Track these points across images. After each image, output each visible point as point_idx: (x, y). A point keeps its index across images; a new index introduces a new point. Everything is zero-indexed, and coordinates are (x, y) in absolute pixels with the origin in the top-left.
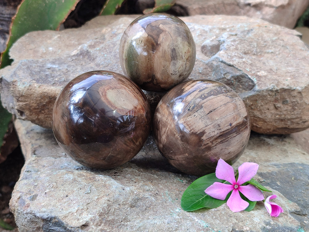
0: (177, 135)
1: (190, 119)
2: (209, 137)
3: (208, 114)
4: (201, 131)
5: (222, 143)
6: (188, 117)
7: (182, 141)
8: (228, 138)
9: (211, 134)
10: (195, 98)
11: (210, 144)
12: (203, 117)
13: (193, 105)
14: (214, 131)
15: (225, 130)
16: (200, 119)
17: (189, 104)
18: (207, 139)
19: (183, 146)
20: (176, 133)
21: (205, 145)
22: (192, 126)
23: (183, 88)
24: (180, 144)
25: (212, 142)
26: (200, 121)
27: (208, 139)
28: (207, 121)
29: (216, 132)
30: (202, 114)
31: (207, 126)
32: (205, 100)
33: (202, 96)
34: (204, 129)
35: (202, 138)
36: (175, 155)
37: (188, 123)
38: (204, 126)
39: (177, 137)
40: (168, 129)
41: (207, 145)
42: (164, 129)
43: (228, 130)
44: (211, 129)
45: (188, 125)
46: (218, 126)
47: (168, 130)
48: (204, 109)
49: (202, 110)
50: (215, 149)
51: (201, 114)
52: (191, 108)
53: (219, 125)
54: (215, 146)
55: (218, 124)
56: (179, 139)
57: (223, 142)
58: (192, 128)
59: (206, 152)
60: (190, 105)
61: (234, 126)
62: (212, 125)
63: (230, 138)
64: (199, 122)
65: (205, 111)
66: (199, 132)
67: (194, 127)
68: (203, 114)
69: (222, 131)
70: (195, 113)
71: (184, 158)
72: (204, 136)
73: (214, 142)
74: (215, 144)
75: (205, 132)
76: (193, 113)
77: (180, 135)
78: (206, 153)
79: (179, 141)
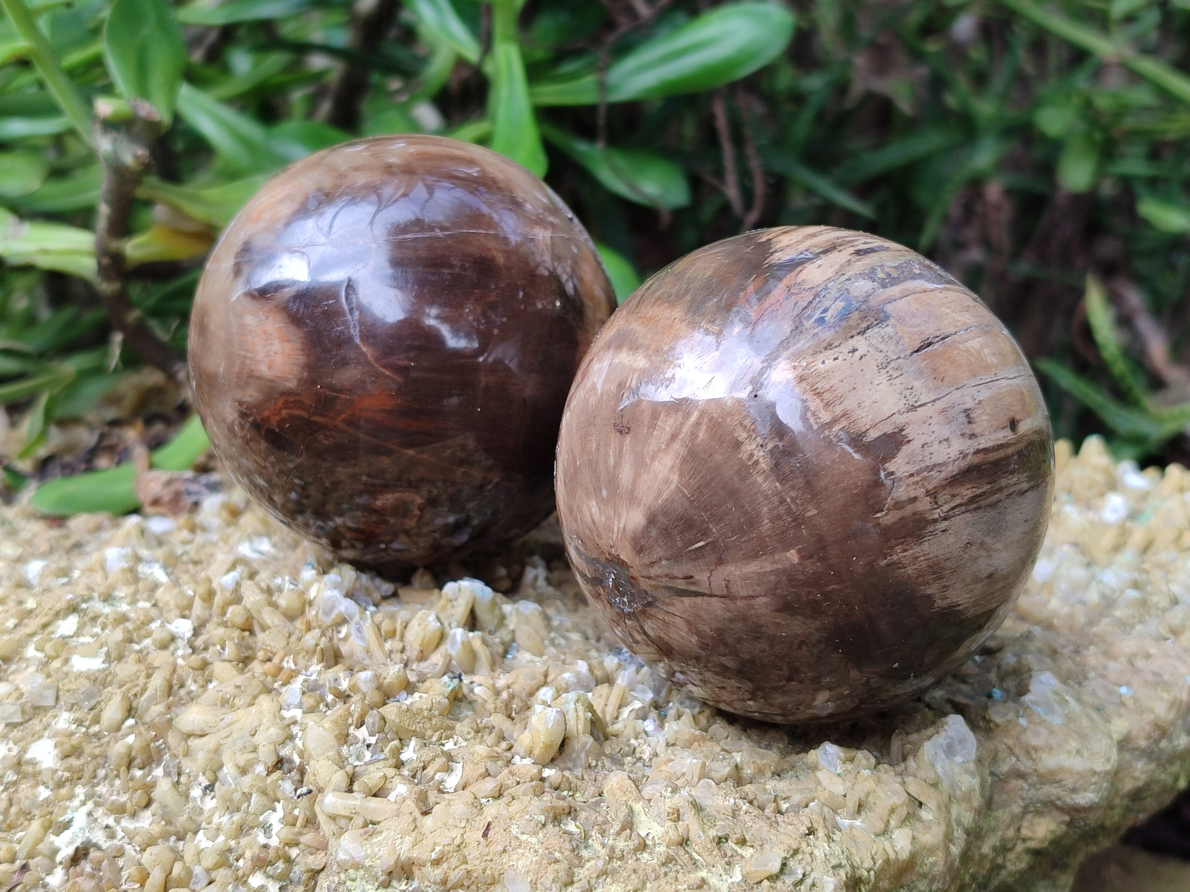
0: (749, 447)
1: (830, 363)
2: (923, 465)
3: (917, 351)
4: (888, 428)
5: (975, 509)
6: (821, 357)
7: (782, 479)
8: (1000, 490)
9: (931, 450)
10: (846, 277)
11: (924, 504)
12: (893, 364)
13: (840, 305)
14: (947, 440)
15: (990, 444)
16: (882, 367)
17: (817, 295)
18: (912, 475)
19: (782, 509)
20: (745, 435)
21: (898, 505)
22: (841, 399)
23: (764, 239)
24: (766, 497)
25: (933, 494)
26: (883, 378)
27: (918, 473)
28: (917, 384)
29: (958, 446)
30: (891, 349)
31: (913, 408)
32: (894, 291)
33: (873, 270)
34: (900, 420)
35: (891, 466)
36: (720, 562)
37: (820, 385)
38: (901, 405)
39: (751, 455)
40: (701, 417)
41: (909, 510)
42: (671, 421)
43: (1001, 446)
44: (933, 428)
45: (819, 394)
46: (962, 418)
47: (698, 424)
48: (894, 326)
49: (889, 330)
50: (943, 538)
51: (882, 347)
52: (829, 314)
53: (967, 412)
54: (945, 519)
55: (966, 406)
56: (764, 465)
57: (979, 508)
58: (838, 410)
59: (898, 549)
60: (827, 304)
61: (1024, 436)
62: (940, 405)
63: (1006, 492)
64: (876, 382)
65: (901, 337)
66: (874, 434)
67: (850, 404)
68: (893, 347)
69: (981, 447)
70: (856, 338)
71: (773, 578)
72: (900, 455)
73: (942, 498)
74: (946, 508)
75: (905, 437)
76: (846, 339)
77: (770, 446)
78: (898, 555)
79: (760, 479)
